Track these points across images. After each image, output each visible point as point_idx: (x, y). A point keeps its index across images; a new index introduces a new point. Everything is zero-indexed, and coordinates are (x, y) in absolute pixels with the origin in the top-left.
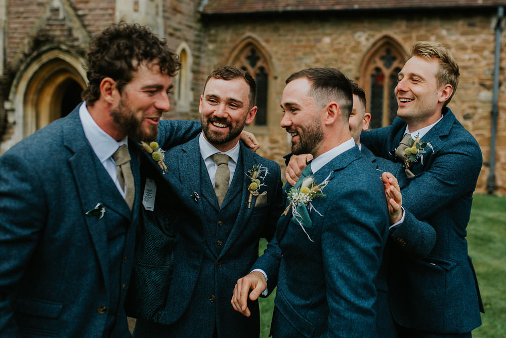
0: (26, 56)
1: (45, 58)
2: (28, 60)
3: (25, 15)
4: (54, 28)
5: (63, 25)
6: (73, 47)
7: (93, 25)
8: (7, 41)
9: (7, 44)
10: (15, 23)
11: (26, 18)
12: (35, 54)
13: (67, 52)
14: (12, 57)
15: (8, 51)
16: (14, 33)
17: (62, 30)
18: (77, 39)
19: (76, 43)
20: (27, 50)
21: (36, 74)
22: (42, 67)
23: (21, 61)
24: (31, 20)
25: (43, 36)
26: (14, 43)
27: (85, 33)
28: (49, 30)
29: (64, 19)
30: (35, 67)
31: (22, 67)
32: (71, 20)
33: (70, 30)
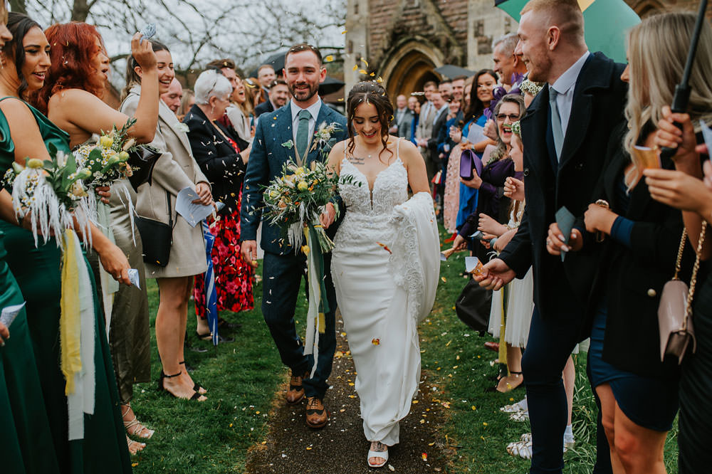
0: (385, 51)
1: (402, 52)
2: (387, 56)
3: (385, 8)
4: (410, 17)
5: (418, 13)
6: (427, 36)
7: (448, 9)
8: (370, 38)
9: (369, 41)
10: (376, 18)
11: (385, 11)
12: (393, 48)
13: (422, 42)
14: (373, 55)
15: (371, 48)
16: (375, 29)
17: (417, 19)
18: (431, 28)
19: (431, 32)
20: (386, 47)
21: (395, 69)
22: (400, 63)
23: (381, 59)
24: (389, 12)
25: (399, 28)
26: (375, 40)
27: (440, 19)
28: (405, 21)
29: (418, 7)
30: (394, 63)
31: (382, 65)
32: (425, 7)
33: (425, 18)
